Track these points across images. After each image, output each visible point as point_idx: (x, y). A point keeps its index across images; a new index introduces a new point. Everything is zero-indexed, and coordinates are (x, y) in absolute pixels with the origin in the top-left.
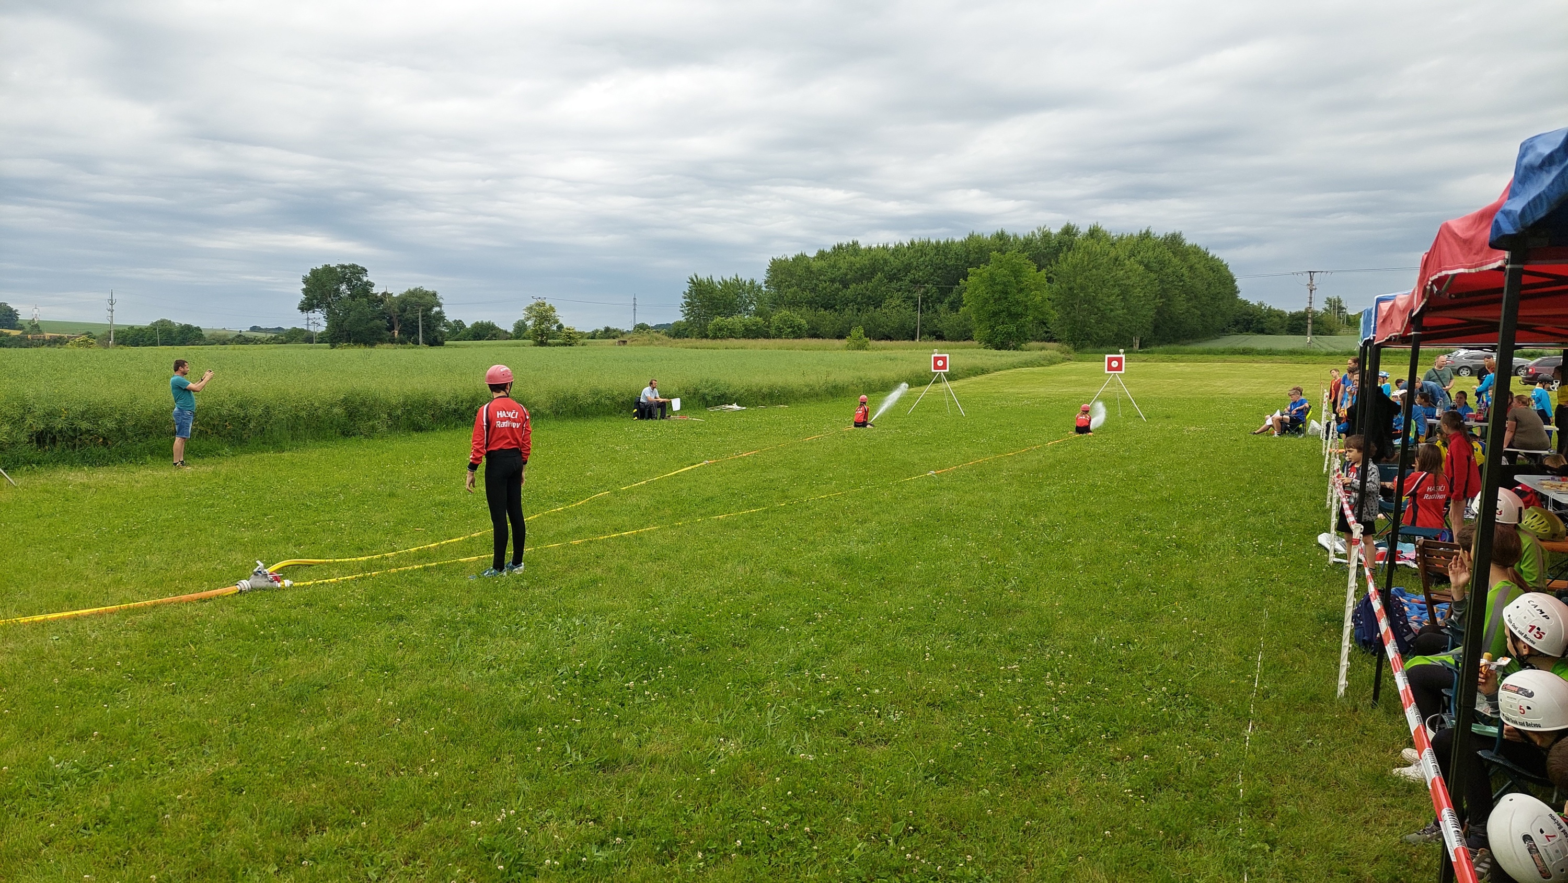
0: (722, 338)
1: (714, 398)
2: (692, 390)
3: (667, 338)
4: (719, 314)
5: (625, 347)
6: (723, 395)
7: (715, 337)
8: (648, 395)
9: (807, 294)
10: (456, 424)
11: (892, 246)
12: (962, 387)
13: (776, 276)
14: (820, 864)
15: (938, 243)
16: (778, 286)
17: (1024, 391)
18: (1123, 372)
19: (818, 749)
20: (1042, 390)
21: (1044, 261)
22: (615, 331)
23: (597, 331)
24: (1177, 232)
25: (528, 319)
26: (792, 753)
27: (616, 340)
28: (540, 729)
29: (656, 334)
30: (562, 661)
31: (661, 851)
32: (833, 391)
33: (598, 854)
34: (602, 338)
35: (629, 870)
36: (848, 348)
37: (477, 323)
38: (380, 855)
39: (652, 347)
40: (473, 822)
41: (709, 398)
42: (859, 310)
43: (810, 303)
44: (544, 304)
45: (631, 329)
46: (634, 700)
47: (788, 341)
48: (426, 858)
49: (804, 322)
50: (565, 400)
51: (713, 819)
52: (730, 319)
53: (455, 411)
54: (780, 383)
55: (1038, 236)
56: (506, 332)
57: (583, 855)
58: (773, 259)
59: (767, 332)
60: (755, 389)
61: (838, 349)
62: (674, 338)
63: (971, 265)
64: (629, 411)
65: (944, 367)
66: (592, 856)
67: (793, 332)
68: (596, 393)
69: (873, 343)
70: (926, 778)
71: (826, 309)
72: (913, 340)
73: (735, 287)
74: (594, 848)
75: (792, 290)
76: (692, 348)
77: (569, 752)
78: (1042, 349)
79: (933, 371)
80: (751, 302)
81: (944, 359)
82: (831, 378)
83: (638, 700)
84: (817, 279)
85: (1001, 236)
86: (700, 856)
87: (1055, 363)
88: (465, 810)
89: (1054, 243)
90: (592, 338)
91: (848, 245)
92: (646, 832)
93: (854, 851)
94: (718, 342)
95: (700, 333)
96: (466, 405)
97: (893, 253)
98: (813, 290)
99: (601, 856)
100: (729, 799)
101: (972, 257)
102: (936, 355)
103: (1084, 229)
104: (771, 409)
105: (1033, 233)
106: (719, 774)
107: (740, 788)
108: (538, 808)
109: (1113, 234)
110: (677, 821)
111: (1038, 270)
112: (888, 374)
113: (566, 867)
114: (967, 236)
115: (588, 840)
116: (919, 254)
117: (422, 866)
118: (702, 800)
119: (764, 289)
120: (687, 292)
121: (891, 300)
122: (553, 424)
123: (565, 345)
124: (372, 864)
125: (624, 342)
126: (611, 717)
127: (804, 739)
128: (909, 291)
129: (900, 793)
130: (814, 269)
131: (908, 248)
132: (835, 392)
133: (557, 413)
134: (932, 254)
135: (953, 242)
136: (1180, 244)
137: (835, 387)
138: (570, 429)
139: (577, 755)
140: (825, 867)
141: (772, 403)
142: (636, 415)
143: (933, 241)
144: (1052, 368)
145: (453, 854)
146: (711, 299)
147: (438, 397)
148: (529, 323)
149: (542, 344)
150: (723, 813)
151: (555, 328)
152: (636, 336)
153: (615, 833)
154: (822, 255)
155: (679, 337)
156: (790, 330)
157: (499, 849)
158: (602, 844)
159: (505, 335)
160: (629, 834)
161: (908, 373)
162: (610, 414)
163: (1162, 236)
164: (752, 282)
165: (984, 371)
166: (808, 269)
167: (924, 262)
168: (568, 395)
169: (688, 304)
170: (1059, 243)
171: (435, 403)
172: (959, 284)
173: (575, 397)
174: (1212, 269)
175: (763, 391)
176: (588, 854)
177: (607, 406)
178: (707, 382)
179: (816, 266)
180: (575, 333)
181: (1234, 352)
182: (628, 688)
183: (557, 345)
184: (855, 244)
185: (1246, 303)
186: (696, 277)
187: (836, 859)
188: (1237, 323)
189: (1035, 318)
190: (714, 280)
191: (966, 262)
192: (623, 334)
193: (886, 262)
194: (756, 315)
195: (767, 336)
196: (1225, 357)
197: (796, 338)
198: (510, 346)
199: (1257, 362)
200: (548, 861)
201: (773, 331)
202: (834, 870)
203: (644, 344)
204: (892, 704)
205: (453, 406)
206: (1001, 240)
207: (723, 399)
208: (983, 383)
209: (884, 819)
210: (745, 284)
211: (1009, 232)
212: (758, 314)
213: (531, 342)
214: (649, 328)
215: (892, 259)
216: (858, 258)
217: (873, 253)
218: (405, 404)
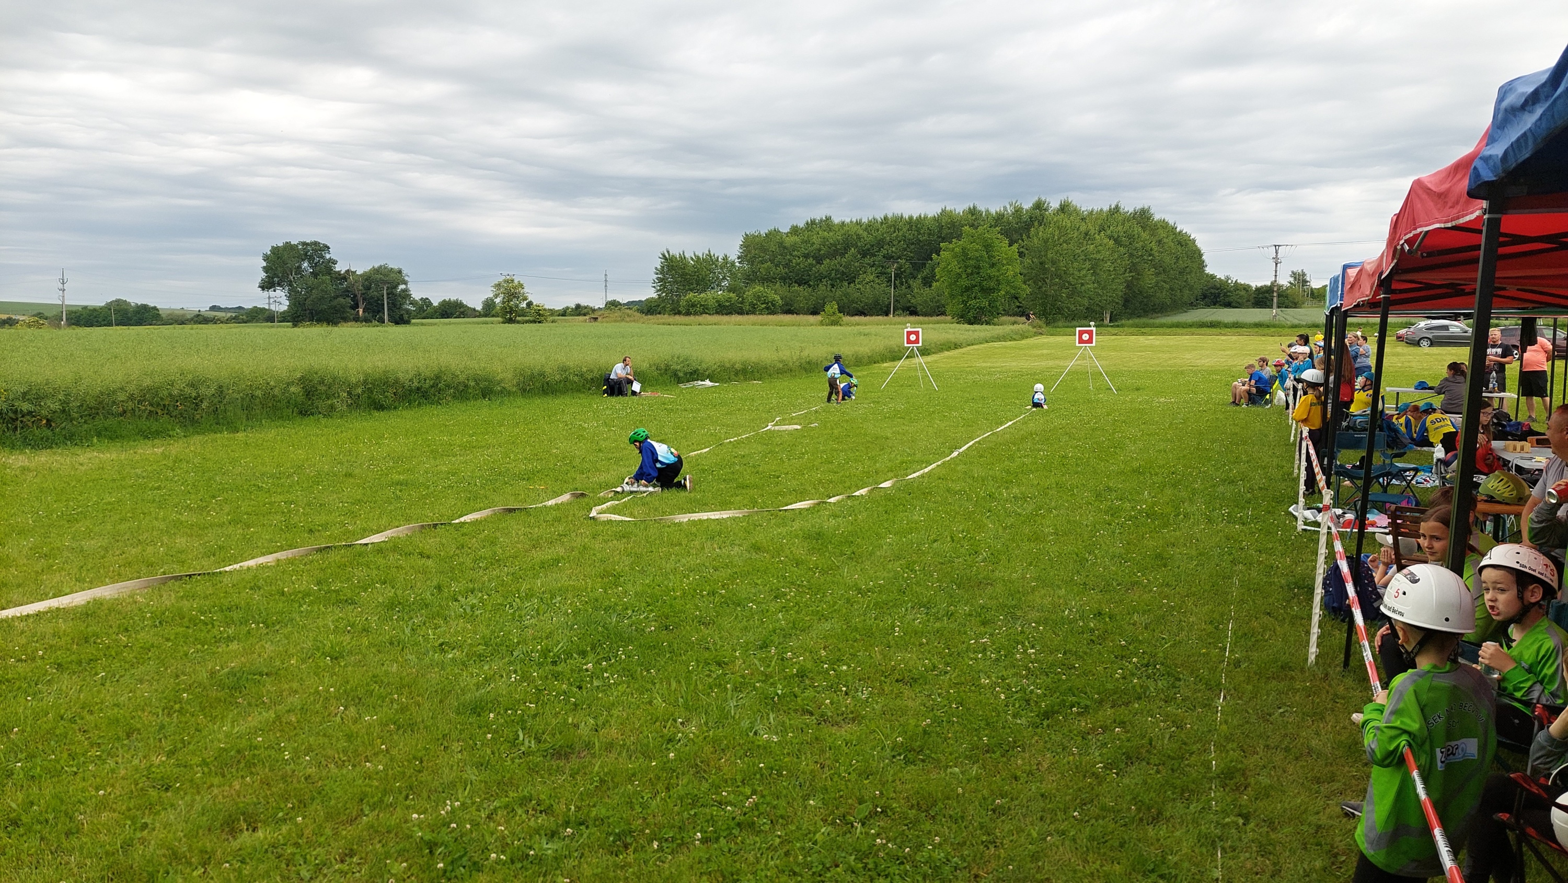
0: (696, 314)
1: (686, 374)
2: (663, 366)
3: (639, 314)
4: (691, 290)
5: (596, 323)
6: (695, 372)
7: (688, 314)
8: (619, 371)
9: (782, 270)
10: (419, 403)
11: (865, 220)
12: (936, 361)
13: (750, 252)
14: (781, 852)
15: (911, 218)
16: (751, 262)
17: (995, 365)
18: (1094, 344)
19: (782, 729)
20: (1014, 364)
21: (1015, 237)
22: (586, 307)
23: (568, 308)
24: (1146, 207)
25: (496, 296)
26: (755, 733)
27: (587, 317)
28: (492, 715)
29: (628, 311)
30: (519, 643)
31: (614, 842)
32: (807, 366)
33: (549, 846)
34: (573, 315)
35: (580, 862)
36: (822, 323)
37: (444, 301)
38: (314, 853)
39: (623, 324)
40: (415, 816)
41: (681, 374)
42: (833, 286)
43: (784, 279)
44: (513, 281)
45: (602, 306)
46: (592, 684)
47: (761, 317)
48: (363, 855)
49: (777, 298)
50: (532, 377)
51: (671, 805)
52: (702, 295)
53: (418, 389)
54: (753, 359)
55: (1010, 210)
56: (474, 309)
57: (531, 848)
58: (747, 235)
59: (741, 308)
60: (728, 365)
61: (812, 325)
62: (646, 314)
63: (944, 240)
64: (598, 387)
65: (917, 341)
66: (541, 849)
67: (767, 308)
68: (564, 369)
69: (847, 319)
70: (894, 757)
71: (799, 285)
72: (887, 315)
73: (708, 263)
74: (544, 841)
75: (765, 265)
76: (664, 324)
77: (521, 738)
78: (1014, 323)
79: (906, 345)
80: (724, 278)
81: (917, 333)
82: (805, 354)
83: (596, 683)
84: (791, 255)
85: (973, 212)
86: (656, 846)
87: (1027, 337)
88: (408, 802)
89: (1025, 218)
90: (563, 315)
91: (821, 220)
92: (600, 821)
93: (818, 836)
94: (692, 318)
95: (673, 310)
96: (429, 383)
97: (866, 230)
98: (787, 266)
99: (550, 848)
100: (688, 784)
101: (945, 232)
102: (909, 329)
103: (1054, 204)
104: (745, 384)
105: (1005, 208)
106: (679, 759)
107: (699, 773)
108: (485, 799)
109: (1083, 209)
110: (632, 809)
111: (1010, 245)
112: (862, 349)
113: (513, 862)
114: (939, 211)
115: (537, 831)
116: (892, 229)
117: (359, 864)
118: (660, 786)
119: (737, 264)
120: (659, 267)
121: (865, 276)
122: (520, 401)
123: (534, 322)
124: (305, 862)
125: (596, 319)
126: (567, 701)
127: (768, 719)
128: (883, 267)
129: (867, 774)
130: (787, 245)
131: (882, 223)
132: (809, 367)
133: (525, 390)
134: (905, 230)
135: (926, 217)
136: (1149, 219)
137: (809, 363)
138: (538, 406)
139: (530, 742)
140: (787, 854)
141: (745, 380)
142: (605, 392)
143: (906, 216)
144: (1023, 342)
145: (393, 850)
146: (683, 275)
147: (400, 375)
148: (498, 300)
149: (511, 321)
150: (681, 798)
151: (524, 305)
152: (607, 313)
153: (567, 824)
154: (795, 230)
155: (652, 314)
156: (764, 306)
157: (442, 844)
158: (553, 835)
159: (472, 313)
160: (581, 824)
161: (882, 348)
162: (579, 391)
163: (1131, 210)
164: (725, 258)
165: (957, 346)
166: (781, 244)
167: (897, 237)
168: (536, 372)
169: (660, 280)
170: (1031, 218)
171: (397, 381)
172: (931, 259)
173: (542, 374)
174: (1180, 243)
175: (737, 366)
176: (536, 846)
177: (575, 382)
178: (678, 358)
179: (789, 240)
180: (545, 310)
181: (1202, 325)
182: (587, 670)
183: (527, 322)
184: (828, 219)
185: (1213, 277)
186: (668, 252)
187: (798, 845)
188: (1205, 297)
189: (1007, 293)
190: (687, 256)
191: (938, 237)
192: (594, 310)
193: (859, 237)
194: (729, 291)
195: (741, 312)
196: (1193, 330)
197: (769, 314)
198: (478, 323)
199: (1224, 335)
200: (493, 855)
201: (747, 307)
202: (796, 857)
203: (615, 321)
204: (860, 680)
205: (416, 384)
206: (973, 215)
207: (695, 375)
208: (956, 358)
209: (850, 801)
210: (717, 260)
211: (981, 207)
212: (731, 289)
213: (500, 319)
214: (620, 304)
215: (865, 234)
216: (831, 234)
217: (846, 228)
218: (365, 382)
